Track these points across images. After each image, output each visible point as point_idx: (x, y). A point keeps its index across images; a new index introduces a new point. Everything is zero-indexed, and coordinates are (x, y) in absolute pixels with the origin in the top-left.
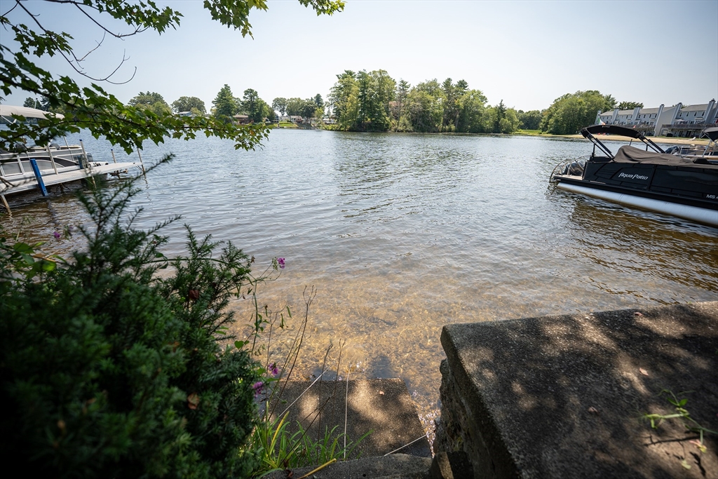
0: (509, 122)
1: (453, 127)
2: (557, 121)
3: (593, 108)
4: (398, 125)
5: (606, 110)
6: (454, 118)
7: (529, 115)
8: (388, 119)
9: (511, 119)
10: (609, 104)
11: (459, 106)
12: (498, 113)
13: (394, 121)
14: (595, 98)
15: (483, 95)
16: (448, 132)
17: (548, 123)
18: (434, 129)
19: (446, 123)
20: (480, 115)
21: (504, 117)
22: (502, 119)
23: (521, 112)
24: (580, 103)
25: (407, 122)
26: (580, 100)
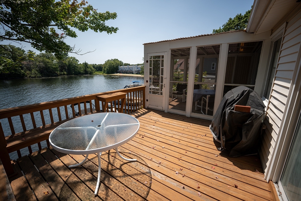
0: (90, 70)
1: (65, 73)
2: (107, 69)
3: (117, 65)
4: (31, 74)
5: (121, 66)
6: (65, 69)
7: (99, 66)
8: (22, 71)
9: (91, 69)
10: (121, 64)
11: (66, 64)
12: (85, 66)
13: (28, 72)
14: (116, 61)
15: (77, 59)
16: (63, 75)
17: (104, 70)
18: (55, 74)
19: (61, 71)
20: (77, 67)
21: (88, 68)
22: (87, 69)
23: (95, 64)
24: (113, 63)
25: (37, 72)
26: (112, 62)
